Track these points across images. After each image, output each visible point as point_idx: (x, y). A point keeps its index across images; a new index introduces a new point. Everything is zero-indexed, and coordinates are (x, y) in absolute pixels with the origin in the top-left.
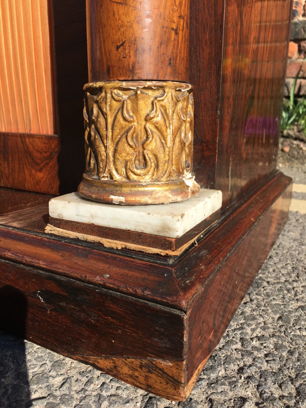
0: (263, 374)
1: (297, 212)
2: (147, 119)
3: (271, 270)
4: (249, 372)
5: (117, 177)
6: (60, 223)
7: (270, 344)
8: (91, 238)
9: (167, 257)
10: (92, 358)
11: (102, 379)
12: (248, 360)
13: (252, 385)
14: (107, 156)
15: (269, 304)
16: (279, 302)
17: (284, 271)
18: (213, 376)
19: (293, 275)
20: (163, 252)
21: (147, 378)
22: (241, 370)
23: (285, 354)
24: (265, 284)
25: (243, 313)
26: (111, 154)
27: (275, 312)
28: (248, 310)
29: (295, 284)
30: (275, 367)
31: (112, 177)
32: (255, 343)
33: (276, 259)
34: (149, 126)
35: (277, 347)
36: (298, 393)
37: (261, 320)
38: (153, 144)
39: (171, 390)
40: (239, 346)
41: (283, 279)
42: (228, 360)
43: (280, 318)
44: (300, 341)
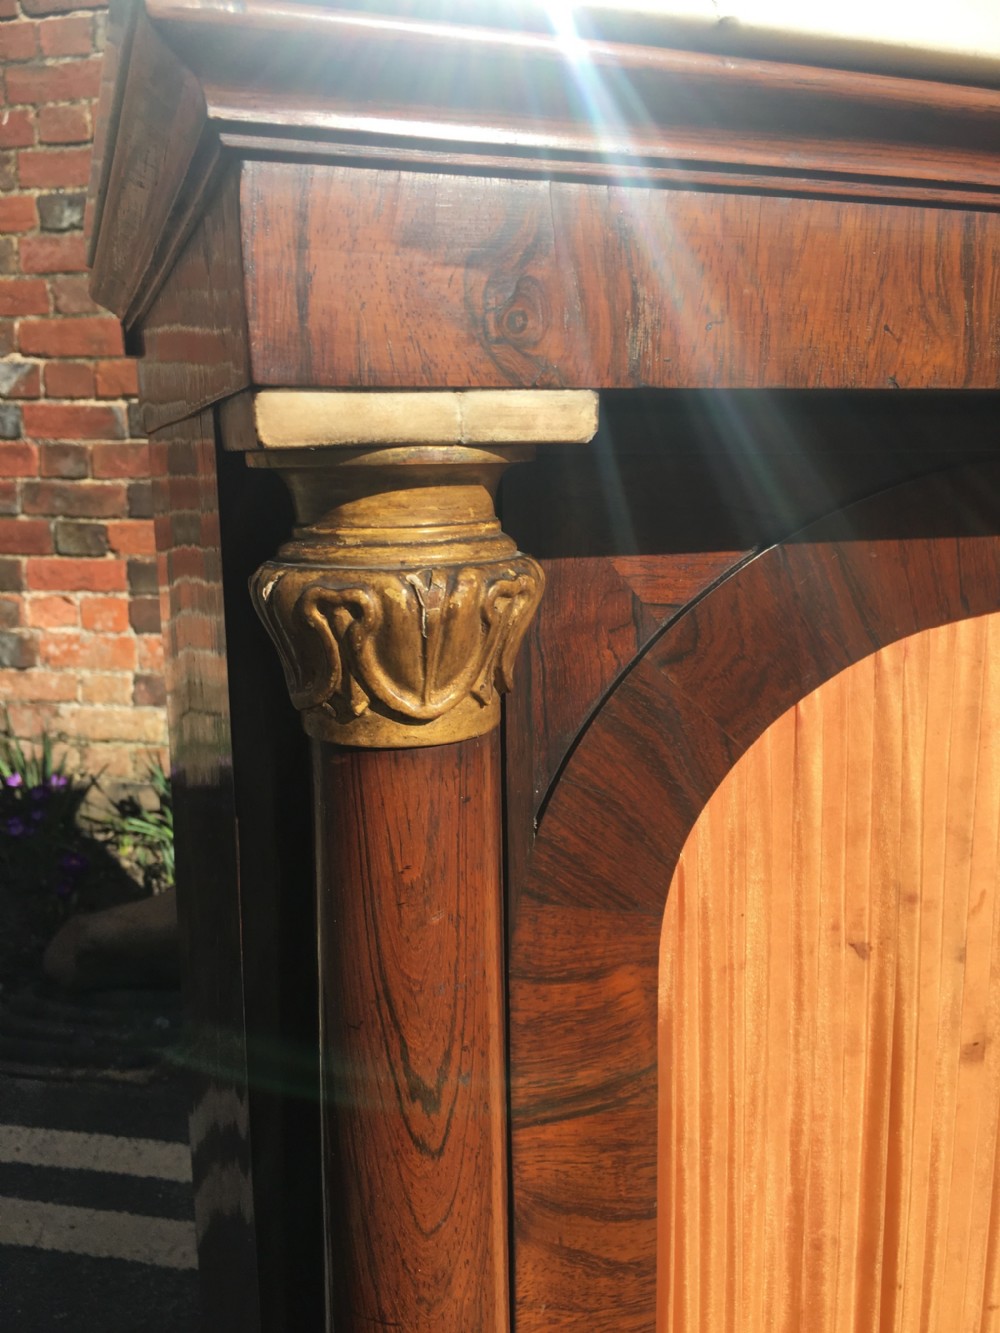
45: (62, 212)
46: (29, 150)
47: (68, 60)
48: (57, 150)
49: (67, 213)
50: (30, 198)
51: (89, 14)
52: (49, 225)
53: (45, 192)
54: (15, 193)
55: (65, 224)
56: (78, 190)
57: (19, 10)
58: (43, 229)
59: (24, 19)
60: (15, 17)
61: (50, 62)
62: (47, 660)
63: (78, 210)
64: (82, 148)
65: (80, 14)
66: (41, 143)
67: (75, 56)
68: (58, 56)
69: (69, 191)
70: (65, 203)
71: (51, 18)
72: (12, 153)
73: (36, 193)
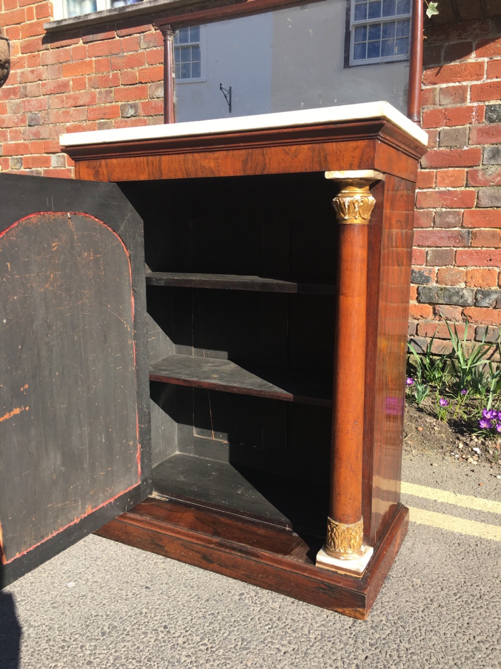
0: (388, 613)
1: (415, 523)
2: (351, 534)
3: (395, 570)
4: (383, 613)
5: (341, 551)
6: (320, 563)
7: (391, 604)
8: (333, 570)
9: (359, 578)
10: (336, 609)
11: (339, 616)
12: (384, 609)
13: (385, 617)
14: (338, 544)
15: (392, 588)
16: (396, 587)
17: (400, 571)
18: (373, 614)
19: (404, 573)
20: (358, 577)
21: (354, 614)
22: (381, 612)
23: (396, 607)
24: (391, 578)
25: (382, 592)
26: (340, 544)
27: (394, 591)
28: (384, 591)
29: (404, 578)
30: (392, 611)
31: (340, 551)
32: (386, 604)
33: (398, 563)
34: (352, 536)
35: (393, 605)
36: (398, 619)
37: (389, 595)
38: (353, 541)
39: (362, 617)
40: (380, 605)
41: (399, 575)
42: (377, 609)
43: (396, 594)
44: (402, 603)
45: (128, 110)
46: (118, 87)
47: (131, 53)
48: (128, 86)
49: (130, 111)
50: (118, 105)
51: (138, 35)
52: (124, 116)
53: (123, 103)
54: (114, 103)
55: (129, 115)
56: (134, 102)
57: (116, 35)
58: (122, 117)
59: (117, 38)
60: (114, 38)
61: (125, 54)
63: (134, 109)
64: (136, 86)
65: (135, 35)
66: (122, 85)
67: (134, 51)
68: (127, 52)
69: (131, 102)
70: (129, 107)
71: (126, 37)
72: (113, 89)
73: (120, 103)
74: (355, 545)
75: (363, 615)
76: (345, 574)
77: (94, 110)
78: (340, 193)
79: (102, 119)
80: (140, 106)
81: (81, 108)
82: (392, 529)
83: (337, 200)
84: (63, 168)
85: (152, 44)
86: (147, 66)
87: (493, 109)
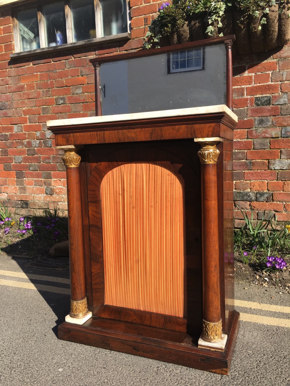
0: (239, 370)
1: (242, 321)
2: (217, 328)
3: (237, 347)
4: (236, 370)
5: (212, 338)
6: (201, 345)
7: (239, 365)
8: (208, 349)
10: (211, 370)
11: (213, 374)
12: (236, 369)
13: (237, 372)
14: (210, 334)
15: (238, 357)
16: (240, 356)
17: (240, 347)
18: (231, 372)
19: (243, 348)
20: (222, 351)
21: (222, 372)
22: (235, 370)
23: (242, 367)
24: (236, 351)
25: (233, 359)
26: (211, 334)
27: (239, 359)
28: (234, 358)
29: (243, 351)
30: (241, 369)
31: (211, 338)
32: (236, 365)
33: (238, 343)
34: (217, 329)
35: (241, 366)
36: (244, 373)
37: (237, 361)
38: (217, 332)
39: (226, 373)
40: (234, 366)
41: (240, 350)
42: (232, 369)
43: (240, 360)
44: (244, 364)
45: (60, 101)
46: (54, 88)
47: (61, 70)
48: (59, 88)
49: (61, 101)
50: (54, 98)
51: (65, 61)
52: (57, 104)
53: (57, 97)
54: (51, 97)
55: (60, 103)
56: (63, 96)
57: (52, 61)
58: (56, 104)
59: (53, 62)
60: (51, 62)
61: (57, 71)
62: (56, 193)
63: (63, 100)
64: (64, 88)
65: (63, 61)
66: (56, 87)
67: (62, 69)
68: (59, 70)
69: (61, 97)
70: (60, 99)
71: (58, 62)
72: (50, 89)
73: (55, 97)
74: (219, 334)
75: (227, 372)
76: (215, 351)
77: (39, 101)
78: (202, 148)
79: (44, 105)
80: (67, 99)
81: (32, 99)
82: (234, 325)
83: (201, 152)
84: (22, 133)
85: (72, 66)
86: (70, 77)
87: (258, 99)
